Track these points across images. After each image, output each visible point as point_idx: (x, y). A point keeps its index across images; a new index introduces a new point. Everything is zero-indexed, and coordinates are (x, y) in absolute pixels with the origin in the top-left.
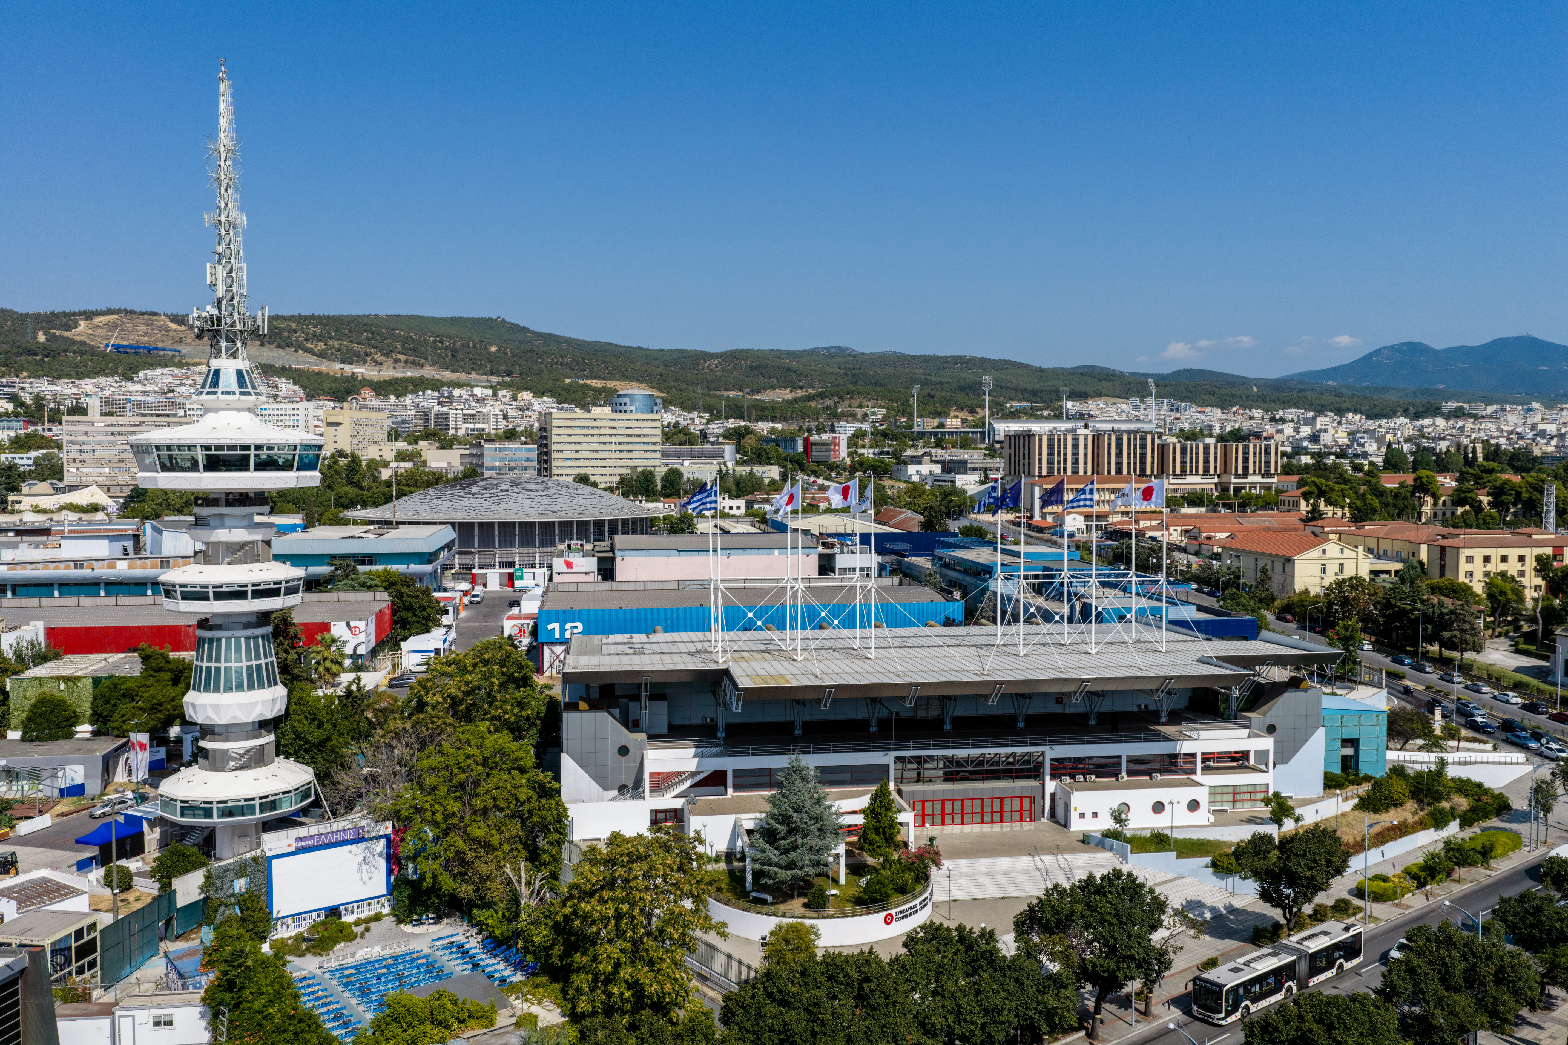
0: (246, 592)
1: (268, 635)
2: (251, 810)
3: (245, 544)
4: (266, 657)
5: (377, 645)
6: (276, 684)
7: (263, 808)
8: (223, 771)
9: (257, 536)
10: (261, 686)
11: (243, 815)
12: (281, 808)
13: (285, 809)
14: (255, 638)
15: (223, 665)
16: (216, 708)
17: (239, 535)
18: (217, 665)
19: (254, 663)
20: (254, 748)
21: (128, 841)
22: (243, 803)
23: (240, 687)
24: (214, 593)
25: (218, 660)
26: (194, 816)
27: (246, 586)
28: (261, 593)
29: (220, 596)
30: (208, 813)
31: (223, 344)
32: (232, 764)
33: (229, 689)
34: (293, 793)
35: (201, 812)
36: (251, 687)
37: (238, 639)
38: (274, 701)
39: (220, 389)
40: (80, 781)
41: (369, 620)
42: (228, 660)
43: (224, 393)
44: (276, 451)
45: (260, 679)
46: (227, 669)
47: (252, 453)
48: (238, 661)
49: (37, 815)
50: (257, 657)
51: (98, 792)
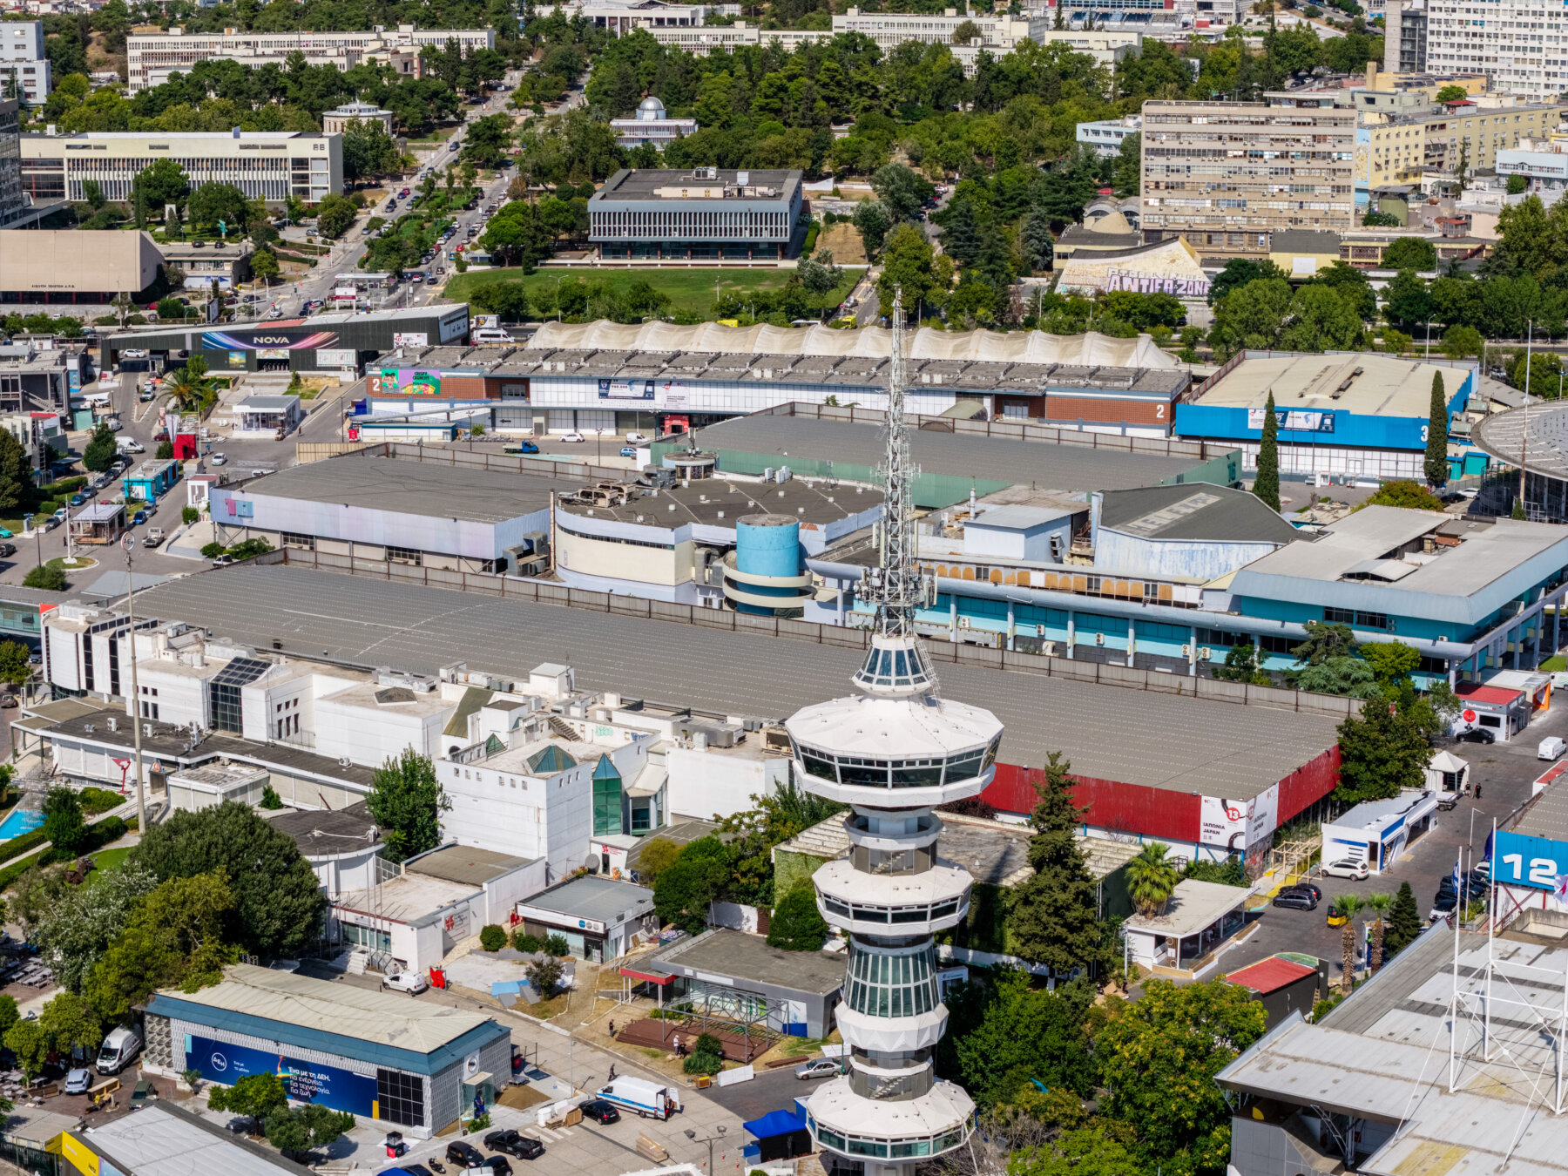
0: (886, 914)
1: (922, 954)
2: (882, 1150)
3: (897, 853)
4: (917, 979)
5: (1279, 828)
6: (928, 1009)
7: (896, 1150)
8: (868, 1096)
9: (911, 844)
10: (908, 1012)
11: (874, 1154)
12: (916, 1153)
13: (921, 1155)
14: (906, 958)
15: (869, 983)
17: (888, 844)
18: (864, 982)
19: (901, 986)
20: (901, 1077)
21: (791, 1136)
22: (874, 1141)
23: (884, 1010)
24: (855, 911)
26: (830, 1143)
27: (887, 907)
28: (901, 917)
29: (860, 915)
30: (841, 1144)
31: (885, 620)
32: (878, 1089)
33: (872, 1010)
34: (932, 1139)
35: (837, 1141)
36: (896, 1011)
37: (885, 959)
38: (921, 1032)
39: (876, 676)
40: (802, 1019)
41: (1262, 797)
42: (874, 979)
43: (879, 681)
44: (917, 766)
45: (908, 1003)
46: (873, 990)
47: (890, 769)
48: (884, 981)
49: (745, 1058)
50: (906, 980)
51: (820, 1037)
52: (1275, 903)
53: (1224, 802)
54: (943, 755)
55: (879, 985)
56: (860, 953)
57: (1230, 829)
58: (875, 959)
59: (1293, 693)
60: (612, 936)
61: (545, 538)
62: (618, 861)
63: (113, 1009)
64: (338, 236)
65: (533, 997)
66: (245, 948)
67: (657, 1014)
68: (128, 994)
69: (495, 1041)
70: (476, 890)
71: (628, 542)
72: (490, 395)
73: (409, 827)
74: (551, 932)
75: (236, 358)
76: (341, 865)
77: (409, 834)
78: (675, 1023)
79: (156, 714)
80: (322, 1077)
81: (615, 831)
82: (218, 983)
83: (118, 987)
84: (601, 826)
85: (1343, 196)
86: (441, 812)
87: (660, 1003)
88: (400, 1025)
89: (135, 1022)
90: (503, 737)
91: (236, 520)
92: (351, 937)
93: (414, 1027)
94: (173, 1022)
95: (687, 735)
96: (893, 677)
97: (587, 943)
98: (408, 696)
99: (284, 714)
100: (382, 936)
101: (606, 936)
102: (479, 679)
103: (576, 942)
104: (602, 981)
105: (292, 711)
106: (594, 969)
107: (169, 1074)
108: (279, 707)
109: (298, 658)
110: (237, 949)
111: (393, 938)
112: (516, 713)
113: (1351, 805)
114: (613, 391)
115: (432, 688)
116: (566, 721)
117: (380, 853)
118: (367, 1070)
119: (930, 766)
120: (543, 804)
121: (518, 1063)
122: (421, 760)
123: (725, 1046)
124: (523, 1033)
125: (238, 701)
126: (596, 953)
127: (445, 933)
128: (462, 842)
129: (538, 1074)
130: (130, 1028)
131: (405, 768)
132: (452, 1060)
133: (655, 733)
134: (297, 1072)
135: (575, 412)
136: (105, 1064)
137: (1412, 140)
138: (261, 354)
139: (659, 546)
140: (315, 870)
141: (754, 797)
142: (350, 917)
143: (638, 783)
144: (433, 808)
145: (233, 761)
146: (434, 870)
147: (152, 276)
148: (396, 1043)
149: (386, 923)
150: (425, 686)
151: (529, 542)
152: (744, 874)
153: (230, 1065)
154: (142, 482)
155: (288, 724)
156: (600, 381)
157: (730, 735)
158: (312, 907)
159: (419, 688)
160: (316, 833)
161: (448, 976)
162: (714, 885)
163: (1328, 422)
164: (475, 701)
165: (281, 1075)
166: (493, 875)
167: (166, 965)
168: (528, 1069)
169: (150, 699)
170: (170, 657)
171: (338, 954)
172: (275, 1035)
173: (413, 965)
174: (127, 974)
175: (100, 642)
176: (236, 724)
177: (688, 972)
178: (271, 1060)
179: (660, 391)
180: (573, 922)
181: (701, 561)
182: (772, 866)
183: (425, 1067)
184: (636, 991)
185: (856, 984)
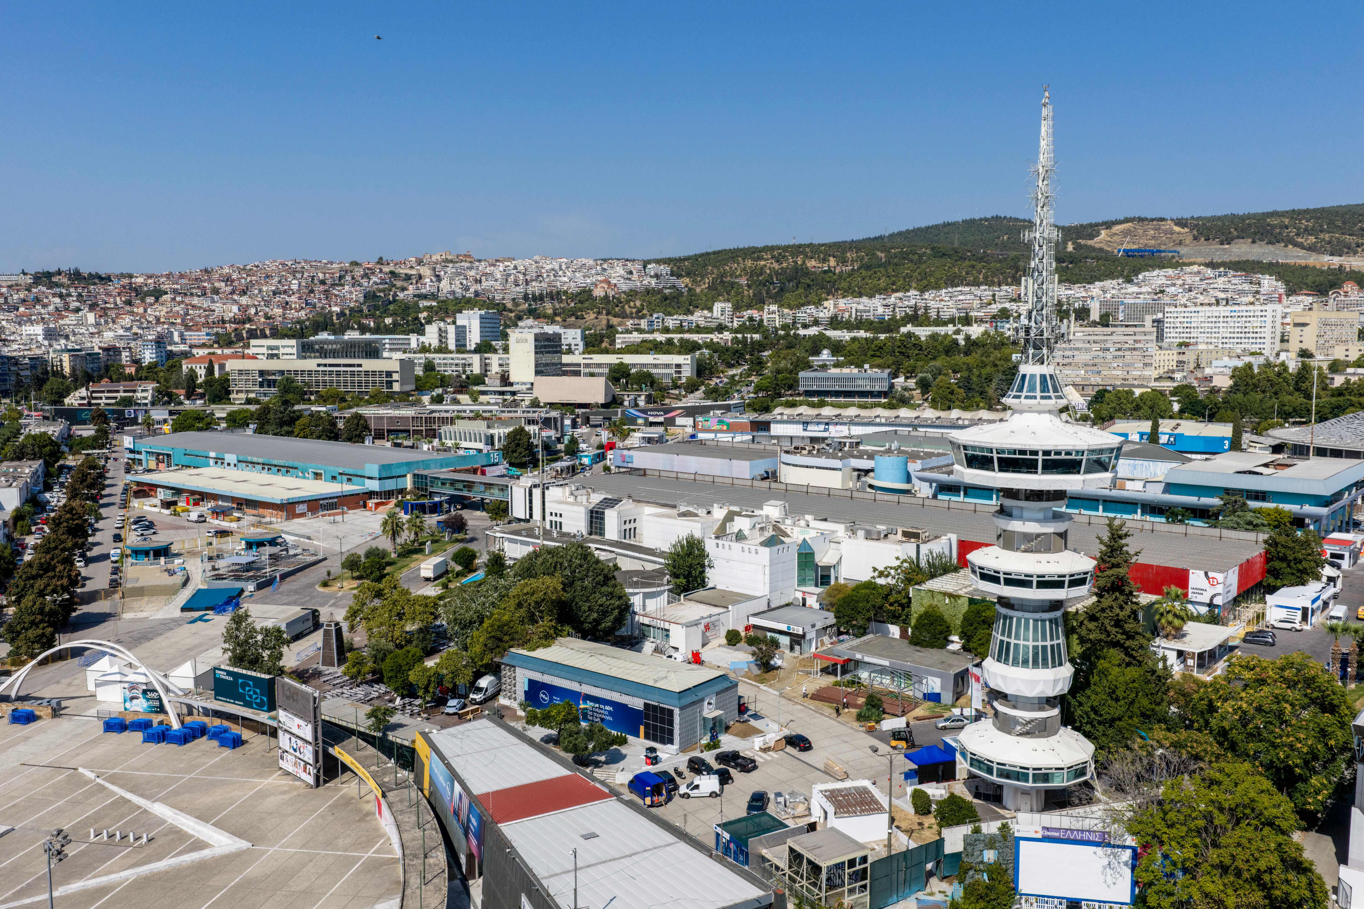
0: (1032, 582)
1: (1056, 619)
2: (1025, 777)
3: (1038, 535)
4: (1052, 639)
5: (1239, 596)
6: (1061, 664)
7: (1036, 778)
8: (1010, 733)
9: (1049, 529)
10: (1045, 665)
11: (1018, 780)
12: (1053, 782)
13: (1057, 783)
14: (1043, 621)
15: (1013, 641)
16: (1004, 678)
17: (1032, 528)
18: (1009, 640)
19: (1040, 644)
20: (1036, 719)
21: (941, 767)
22: (1018, 769)
23: (1025, 663)
24: (1005, 579)
25: (1009, 636)
26: (980, 769)
27: (1032, 576)
28: (1044, 584)
29: (1010, 582)
30: (990, 770)
31: (1031, 351)
32: (1018, 728)
33: (1015, 663)
34: (1065, 771)
35: (985, 768)
36: (1035, 664)
37: (1027, 621)
38: (1056, 681)
39: (1024, 394)
40: (937, 690)
41: (1230, 572)
42: (1017, 637)
43: (1026, 397)
44: (1063, 457)
45: (1045, 659)
46: (1016, 646)
47: (1040, 457)
48: (1026, 639)
49: (900, 714)
50: (1044, 638)
51: (950, 703)
52: (1244, 640)
53: (1206, 574)
54: (1086, 448)
55: (1021, 642)
56: (1005, 617)
57: (1211, 591)
58: (1019, 620)
59: (1218, 530)
60: (808, 637)
61: (775, 471)
62: (812, 602)
63: (482, 660)
64: (692, 392)
65: (756, 671)
66: (573, 628)
67: (837, 684)
68: (492, 650)
69: (727, 689)
70: (725, 610)
71: (817, 468)
72: (752, 430)
73: (687, 576)
74: (769, 634)
75: (640, 421)
76: (646, 596)
77: (688, 582)
78: (849, 690)
79: (561, 528)
80: (608, 708)
81: (811, 585)
82: (549, 646)
83: (486, 645)
84: (802, 582)
85: (1148, 368)
86: (707, 569)
87: (839, 678)
88: (662, 674)
89: (495, 669)
90: (746, 532)
91: (625, 465)
92: (646, 633)
93: (672, 676)
94: (518, 670)
95: (854, 532)
96: (1038, 394)
97: (792, 641)
98: (696, 515)
99: (628, 526)
100: (665, 633)
101: (803, 636)
102: (735, 509)
103: (784, 641)
104: (800, 664)
105: (632, 525)
106: (797, 658)
107: (515, 705)
108: (625, 522)
109: (639, 501)
110: (567, 628)
111: (671, 634)
112: (754, 520)
113: (1278, 588)
114: (809, 428)
115: (709, 513)
116: (783, 527)
117: (670, 591)
118: (637, 703)
119: (1073, 457)
120: (767, 563)
121: (742, 709)
122: (698, 541)
123: (885, 706)
124: (745, 690)
125: (603, 519)
126: (797, 648)
127: (703, 633)
128: (719, 587)
129: (756, 716)
130: (495, 675)
131: (688, 542)
132: (696, 699)
133: (833, 532)
134: (592, 704)
135: (791, 438)
136: (474, 696)
137: (1171, 357)
138: (651, 419)
139: (834, 469)
140: (632, 598)
141: (897, 558)
142: (646, 621)
143: (824, 558)
144: (703, 566)
145: (597, 549)
146: (700, 599)
147: (609, 400)
148: (658, 685)
149: (667, 624)
150: (705, 511)
151: (767, 472)
152: (891, 605)
153: (551, 699)
154: (587, 456)
155: (629, 532)
156: (804, 423)
157: (879, 533)
158: (619, 607)
159: (702, 512)
160: (635, 579)
161: (703, 657)
162: (874, 606)
163: (1172, 439)
164: (730, 517)
165: (582, 706)
166: (735, 602)
167: (517, 633)
168: (749, 713)
169: (558, 519)
170: (571, 499)
171: (637, 643)
172: (579, 678)
173: (682, 649)
174: (491, 637)
175: (537, 493)
176: (601, 532)
177: (858, 656)
178: (576, 696)
179: (832, 428)
180: (783, 627)
181: (856, 477)
182: (910, 599)
183: (676, 702)
184: (822, 670)
185: (1002, 641)
